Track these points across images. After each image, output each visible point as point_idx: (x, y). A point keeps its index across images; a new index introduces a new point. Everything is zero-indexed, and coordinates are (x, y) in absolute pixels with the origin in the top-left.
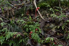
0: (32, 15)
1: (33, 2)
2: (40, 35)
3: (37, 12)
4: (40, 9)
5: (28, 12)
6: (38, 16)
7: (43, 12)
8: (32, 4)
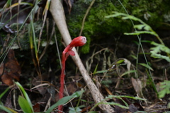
0: (40, 86)
1: (43, 5)
3: (67, 69)
4: (87, 49)
5: (13, 64)
6: (75, 96)
7: (111, 65)
8: (38, 17)
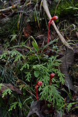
0: (39, 36)
1: (39, 3)
2: (63, 89)
5: (28, 28)
